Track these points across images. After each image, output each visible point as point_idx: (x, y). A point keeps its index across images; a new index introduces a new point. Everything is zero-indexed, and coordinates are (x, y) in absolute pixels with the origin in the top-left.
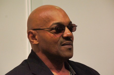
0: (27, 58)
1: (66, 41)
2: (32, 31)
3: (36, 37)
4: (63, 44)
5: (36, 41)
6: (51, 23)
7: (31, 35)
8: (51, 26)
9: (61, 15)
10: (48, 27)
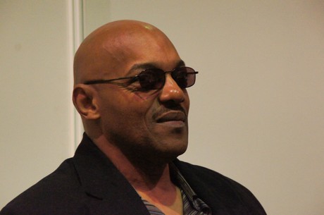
0: (72, 155)
1: (167, 111)
2: (82, 86)
3: (94, 102)
4: (159, 117)
5: (94, 112)
6: (130, 66)
7: (80, 97)
8: (130, 72)
9: (155, 45)
10: (123, 76)
